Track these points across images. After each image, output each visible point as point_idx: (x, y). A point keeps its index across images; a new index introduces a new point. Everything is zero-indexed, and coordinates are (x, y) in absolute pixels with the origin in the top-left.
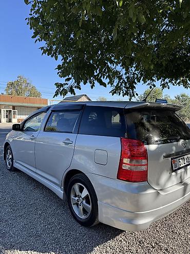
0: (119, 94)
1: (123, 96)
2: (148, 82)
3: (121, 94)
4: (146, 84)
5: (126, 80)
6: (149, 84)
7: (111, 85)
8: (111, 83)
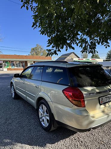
0: (87, 53)
1: (89, 53)
2: (104, 44)
3: (88, 52)
4: (104, 45)
5: (90, 44)
6: (105, 45)
7: (81, 47)
8: (81, 46)
